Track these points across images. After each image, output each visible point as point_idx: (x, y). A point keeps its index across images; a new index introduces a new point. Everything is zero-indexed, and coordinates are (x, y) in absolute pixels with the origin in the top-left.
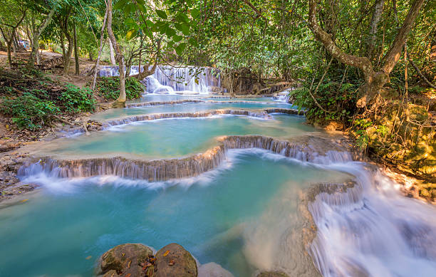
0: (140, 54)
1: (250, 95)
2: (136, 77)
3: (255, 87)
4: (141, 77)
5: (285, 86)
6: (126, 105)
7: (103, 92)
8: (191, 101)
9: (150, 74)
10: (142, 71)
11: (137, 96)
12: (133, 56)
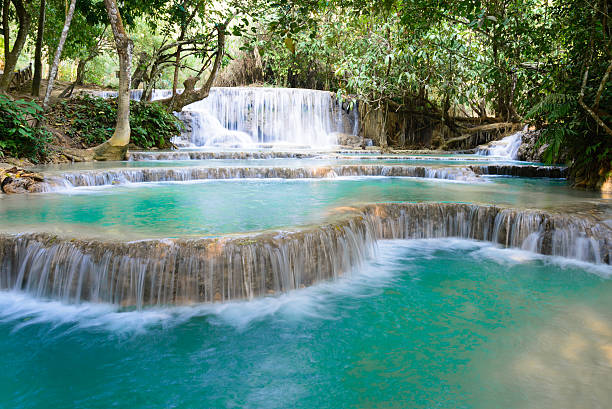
0: (177, 54)
1: (426, 151)
2: (166, 103)
3: (437, 135)
4: (176, 103)
5: (502, 131)
6: (129, 153)
7: (79, 127)
8: (288, 156)
9: (197, 98)
10: (181, 90)
11: (163, 141)
12: (162, 59)
